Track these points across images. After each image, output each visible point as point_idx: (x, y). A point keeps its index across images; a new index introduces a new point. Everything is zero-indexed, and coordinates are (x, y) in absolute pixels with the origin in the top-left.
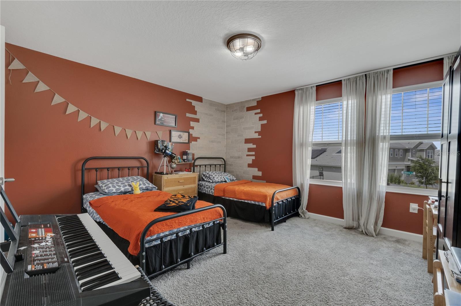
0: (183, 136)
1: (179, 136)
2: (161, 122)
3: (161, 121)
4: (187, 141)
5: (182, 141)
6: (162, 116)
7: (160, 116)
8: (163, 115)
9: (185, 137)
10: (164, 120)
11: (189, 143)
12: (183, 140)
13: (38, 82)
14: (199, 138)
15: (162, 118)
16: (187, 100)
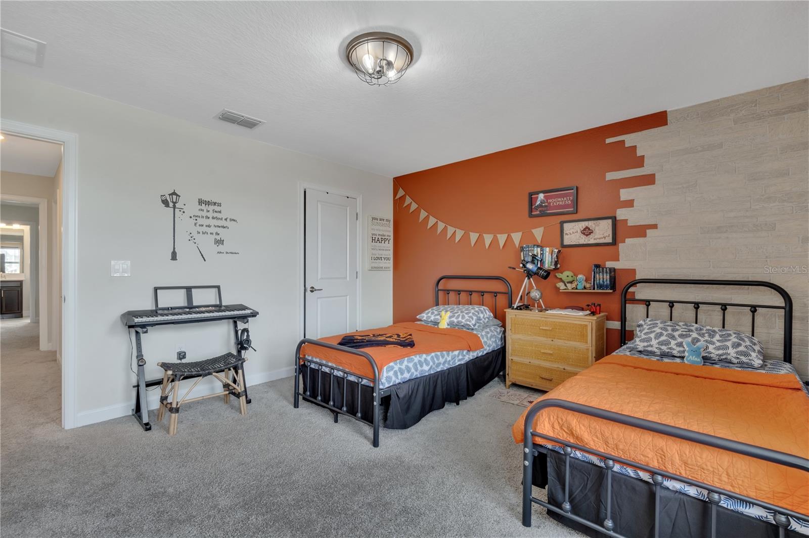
0: (597, 228)
1: (585, 229)
2: (540, 211)
3: (541, 209)
4: (609, 240)
5: (592, 241)
6: (542, 198)
7: (539, 199)
8: (545, 197)
9: (602, 231)
10: (547, 204)
11: (614, 243)
12: (594, 239)
13: (411, 202)
14: (654, 227)
15: (542, 202)
16: (608, 141)
